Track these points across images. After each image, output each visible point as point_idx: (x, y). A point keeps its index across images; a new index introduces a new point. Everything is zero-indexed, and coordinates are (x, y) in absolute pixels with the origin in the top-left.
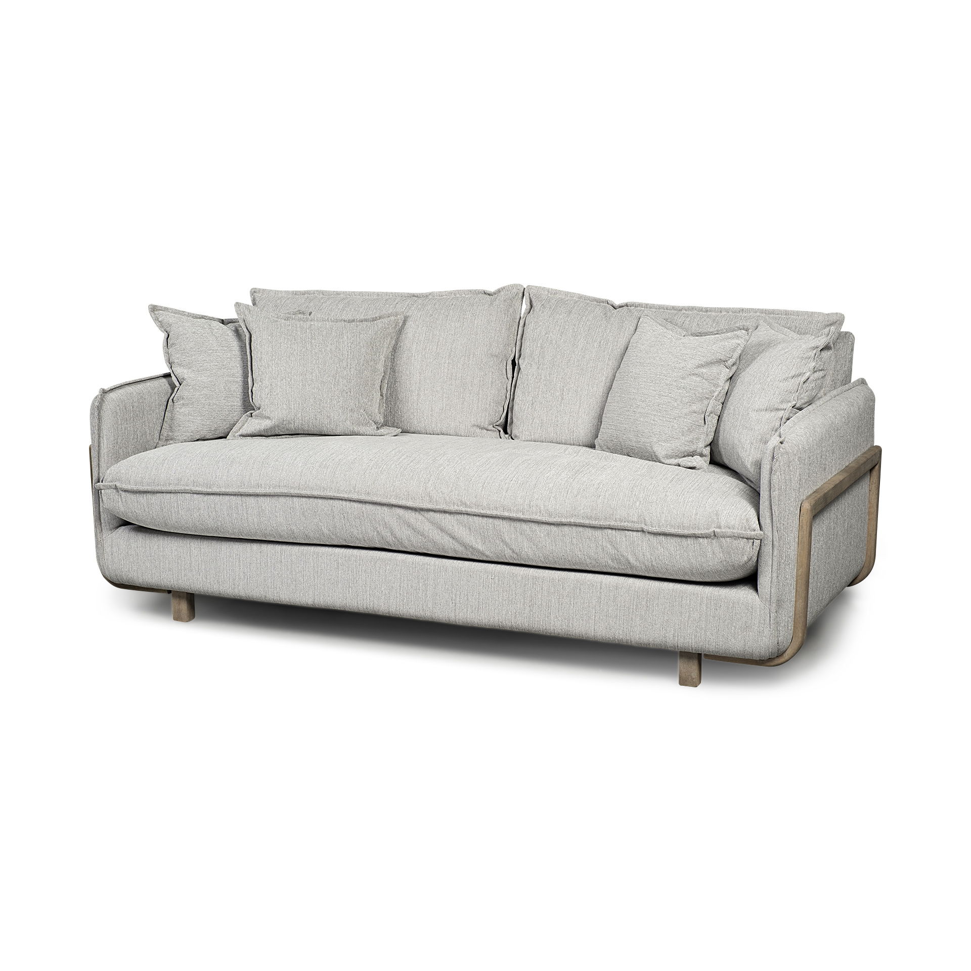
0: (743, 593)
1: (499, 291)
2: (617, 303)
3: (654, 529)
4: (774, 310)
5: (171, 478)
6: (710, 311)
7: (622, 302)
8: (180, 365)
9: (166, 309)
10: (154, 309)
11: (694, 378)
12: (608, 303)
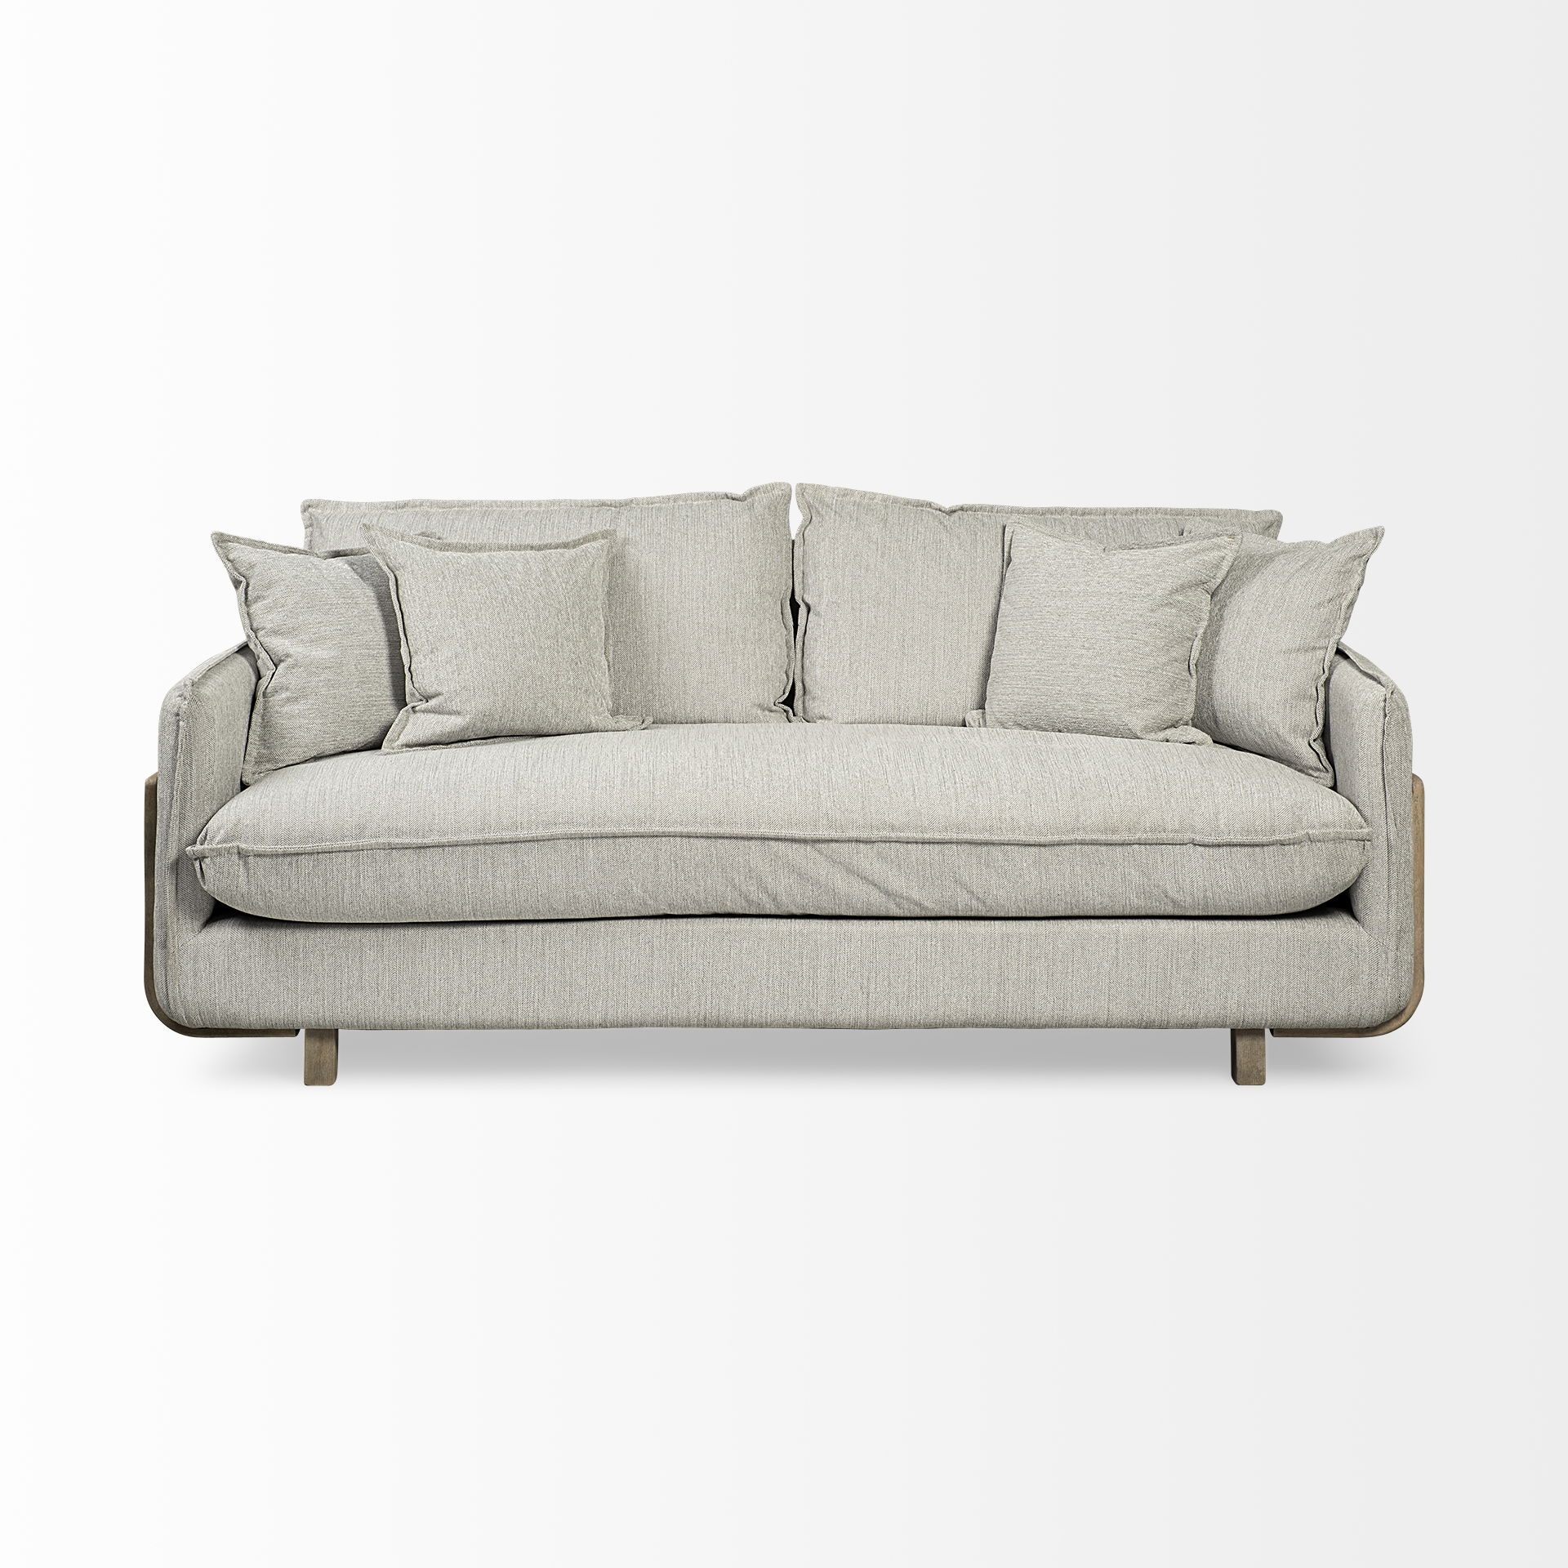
0: (1337, 927)
1: (751, 493)
2: (947, 505)
3: (1211, 839)
4: (1183, 510)
5: (346, 826)
6: (1089, 514)
7: (955, 505)
8: (275, 632)
9: (237, 540)
10: (222, 541)
12: (931, 506)
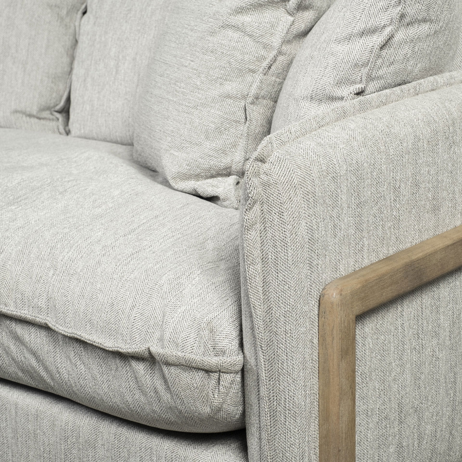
11: (230, 33)
